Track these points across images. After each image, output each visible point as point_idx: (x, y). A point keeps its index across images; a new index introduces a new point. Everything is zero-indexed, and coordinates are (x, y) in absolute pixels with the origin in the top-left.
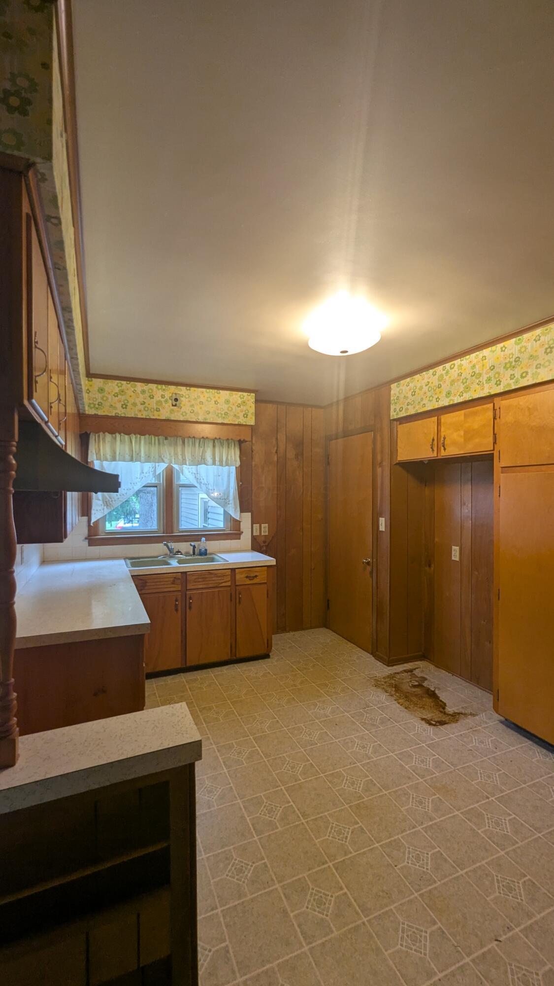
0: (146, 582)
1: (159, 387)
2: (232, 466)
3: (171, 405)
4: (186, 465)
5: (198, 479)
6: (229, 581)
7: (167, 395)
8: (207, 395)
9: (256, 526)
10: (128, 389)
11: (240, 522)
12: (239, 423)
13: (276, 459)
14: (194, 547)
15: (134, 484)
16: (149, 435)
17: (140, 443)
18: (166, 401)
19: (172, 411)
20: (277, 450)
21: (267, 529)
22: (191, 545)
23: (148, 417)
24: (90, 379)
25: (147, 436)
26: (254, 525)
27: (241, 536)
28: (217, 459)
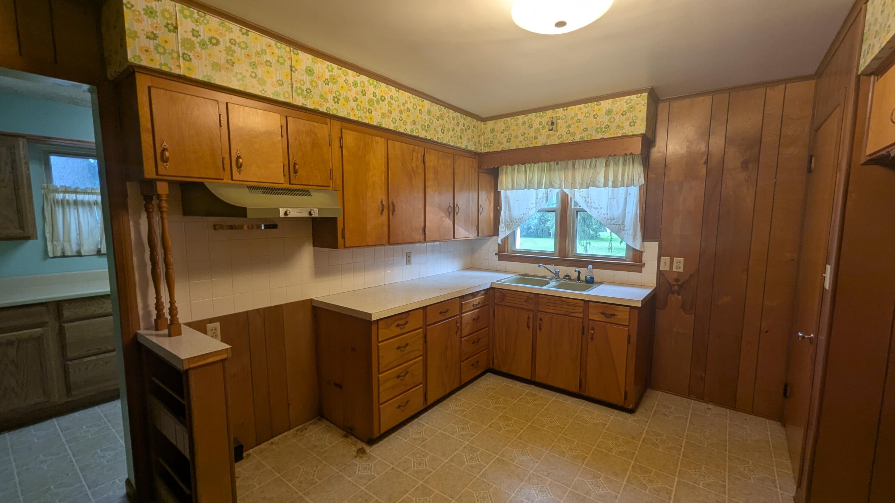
0: (505, 296)
1: (538, 114)
2: (632, 184)
3: (548, 130)
4: (577, 189)
5: (588, 202)
6: (581, 313)
7: (545, 120)
8: (585, 110)
9: (666, 260)
10: (512, 124)
11: (642, 252)
12: (624, 134)
13: (704, 171)
14: (579, 272)
15: (529, 209)
16: (542, 162)
17: (534, 170)
18: (544, 127)
19: (549, 136)
20: (707, 159)
21: (682, 265)
22: (575, 271)
23: (527, 147)
24: (485, 123)
25: (540, 163)
26: (662, 258)
27: (643, 269)
28: (611, 179)
